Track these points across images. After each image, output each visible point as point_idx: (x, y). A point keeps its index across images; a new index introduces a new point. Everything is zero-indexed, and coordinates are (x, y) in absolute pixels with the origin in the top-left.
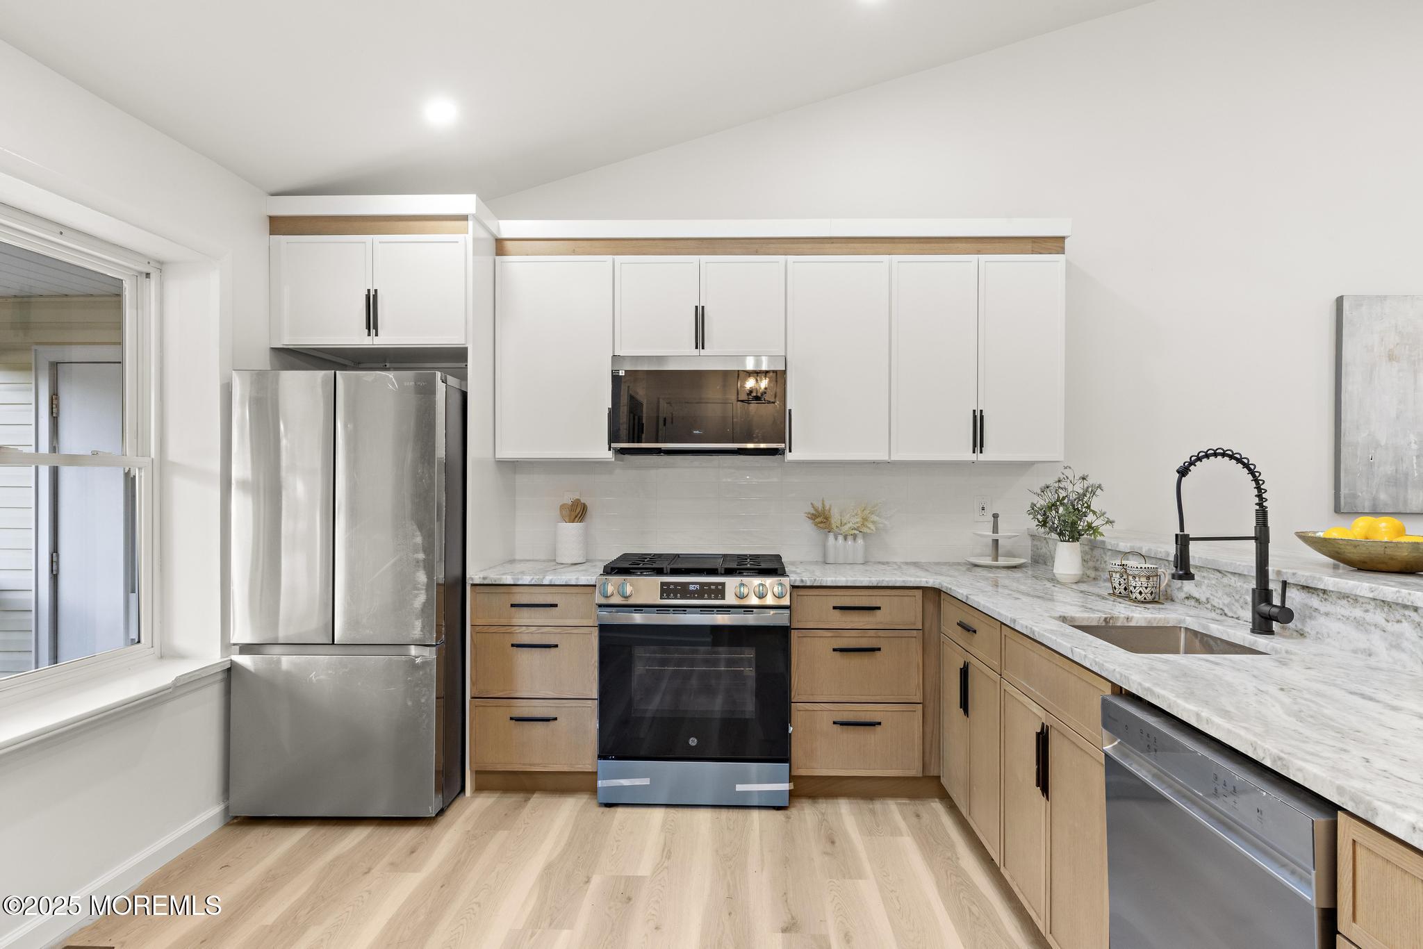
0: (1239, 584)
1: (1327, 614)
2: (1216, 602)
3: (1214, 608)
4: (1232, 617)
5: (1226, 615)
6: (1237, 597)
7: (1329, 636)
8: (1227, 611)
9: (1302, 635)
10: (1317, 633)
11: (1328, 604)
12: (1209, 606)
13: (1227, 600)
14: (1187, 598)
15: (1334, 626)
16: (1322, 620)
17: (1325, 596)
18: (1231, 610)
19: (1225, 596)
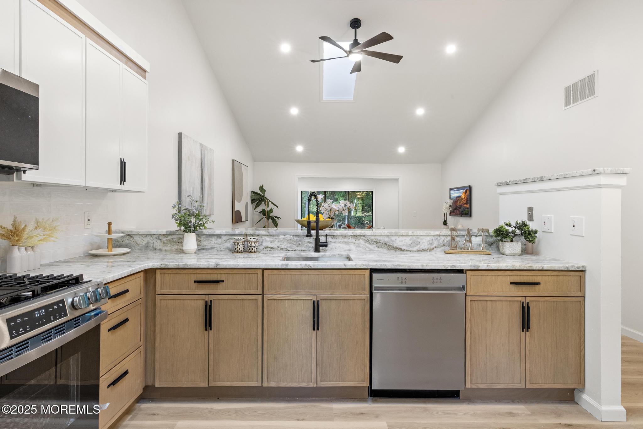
0: (296, 238)
1: (335, 242)
2: (283, 247)
3: (282, 249)
4: (292, 251)
5: (288, 250)
6: (295, 243)
7: (335, 248)
8: (289, 249)
9: (325, 250)
10: (331, 248)
11: (335, 239)
12: (279, 249)
13: (289, 245)
14: (266, 248)
15: (337, 245)
16: (333, 244)
17: (334, 237)
18: (292, 248)
19: (288, 244)
